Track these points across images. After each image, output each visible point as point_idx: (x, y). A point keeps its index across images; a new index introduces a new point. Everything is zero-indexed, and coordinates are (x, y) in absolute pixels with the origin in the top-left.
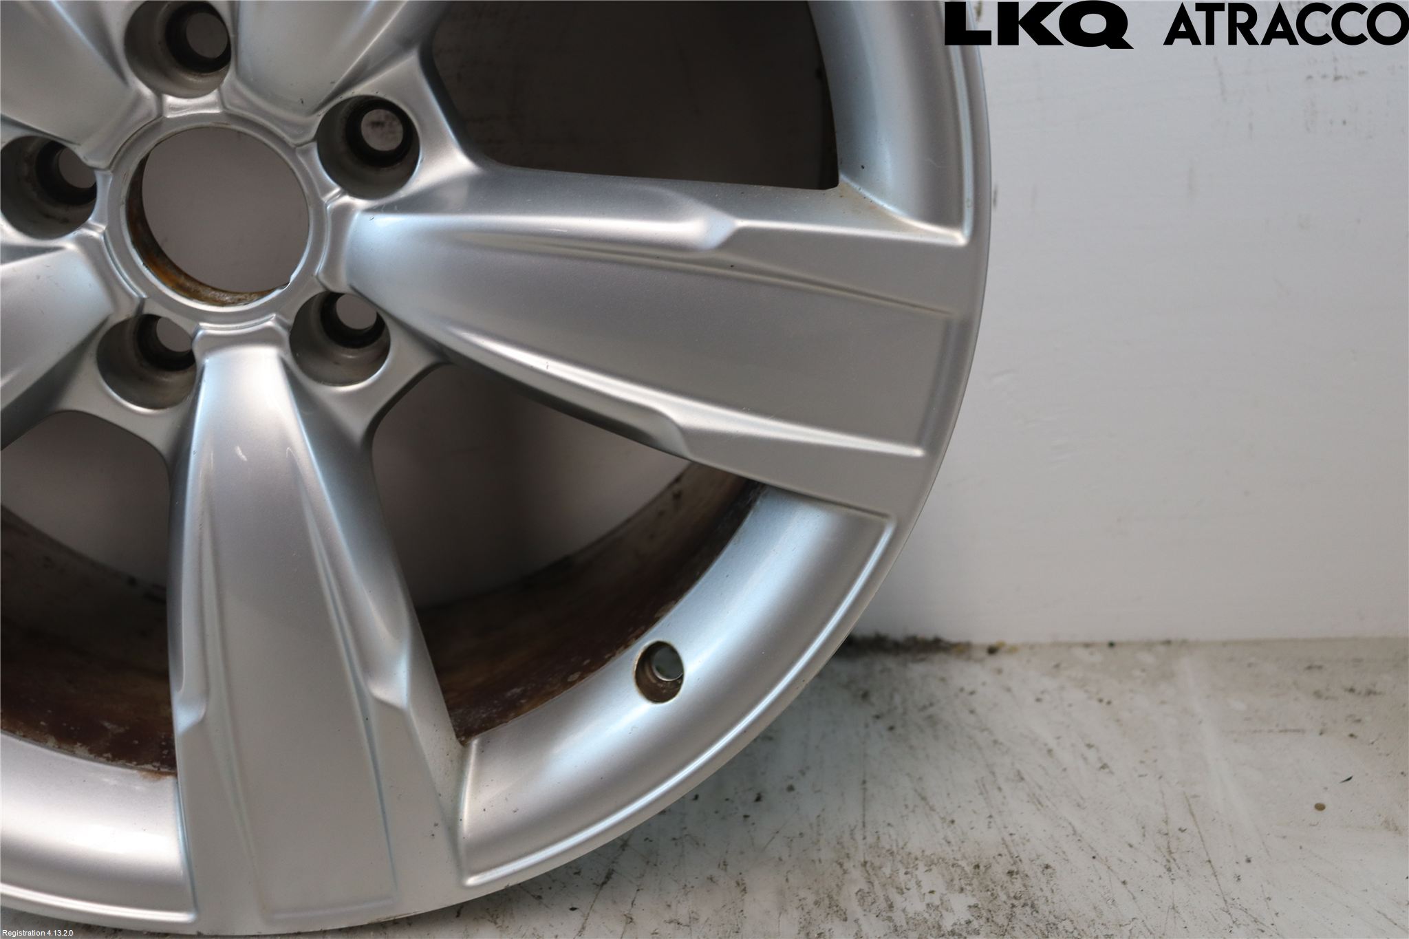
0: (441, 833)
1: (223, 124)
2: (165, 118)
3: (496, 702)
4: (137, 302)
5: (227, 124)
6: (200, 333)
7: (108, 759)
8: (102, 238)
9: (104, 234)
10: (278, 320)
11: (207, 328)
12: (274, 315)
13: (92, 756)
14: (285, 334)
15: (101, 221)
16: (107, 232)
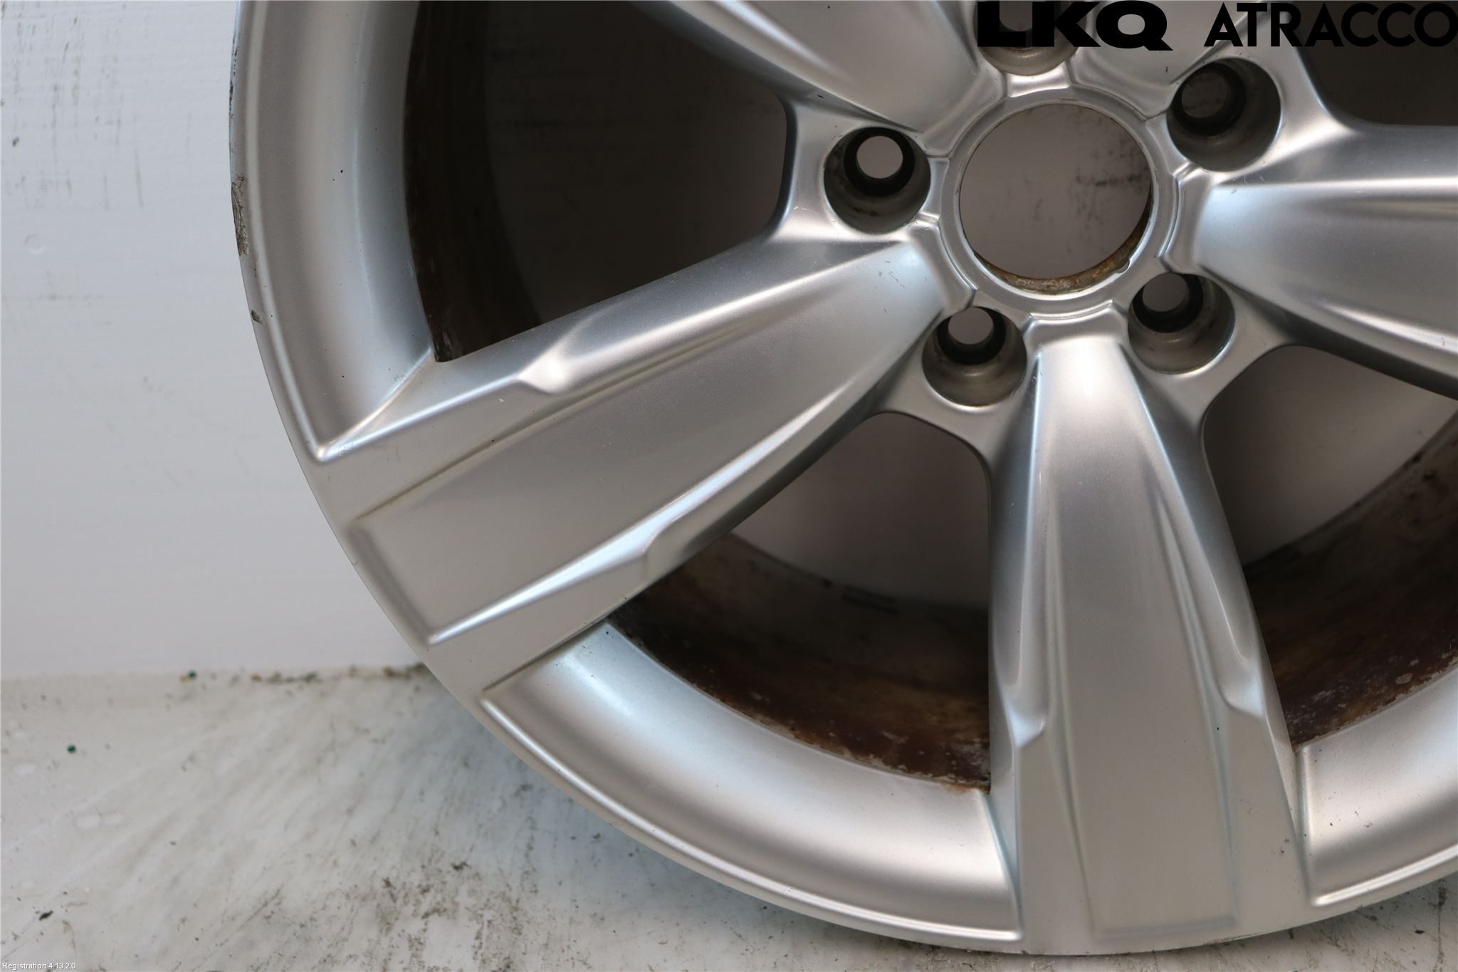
0: (1290, 851)
1: (1070, 100)
2: (1009, 97)
3: (1304, 706)
4: (969, 295)
5: (1074, 100)
6: (1033, 325)
7: (904, 771)
8: (938, 228)
9: (938, 224)
10: (1115, 306)
11: (1039, 319)
12: (1111, 301)
13: (889, 768)
14: (1123, 322)
15: (932, 209)
16: (940, 222)
